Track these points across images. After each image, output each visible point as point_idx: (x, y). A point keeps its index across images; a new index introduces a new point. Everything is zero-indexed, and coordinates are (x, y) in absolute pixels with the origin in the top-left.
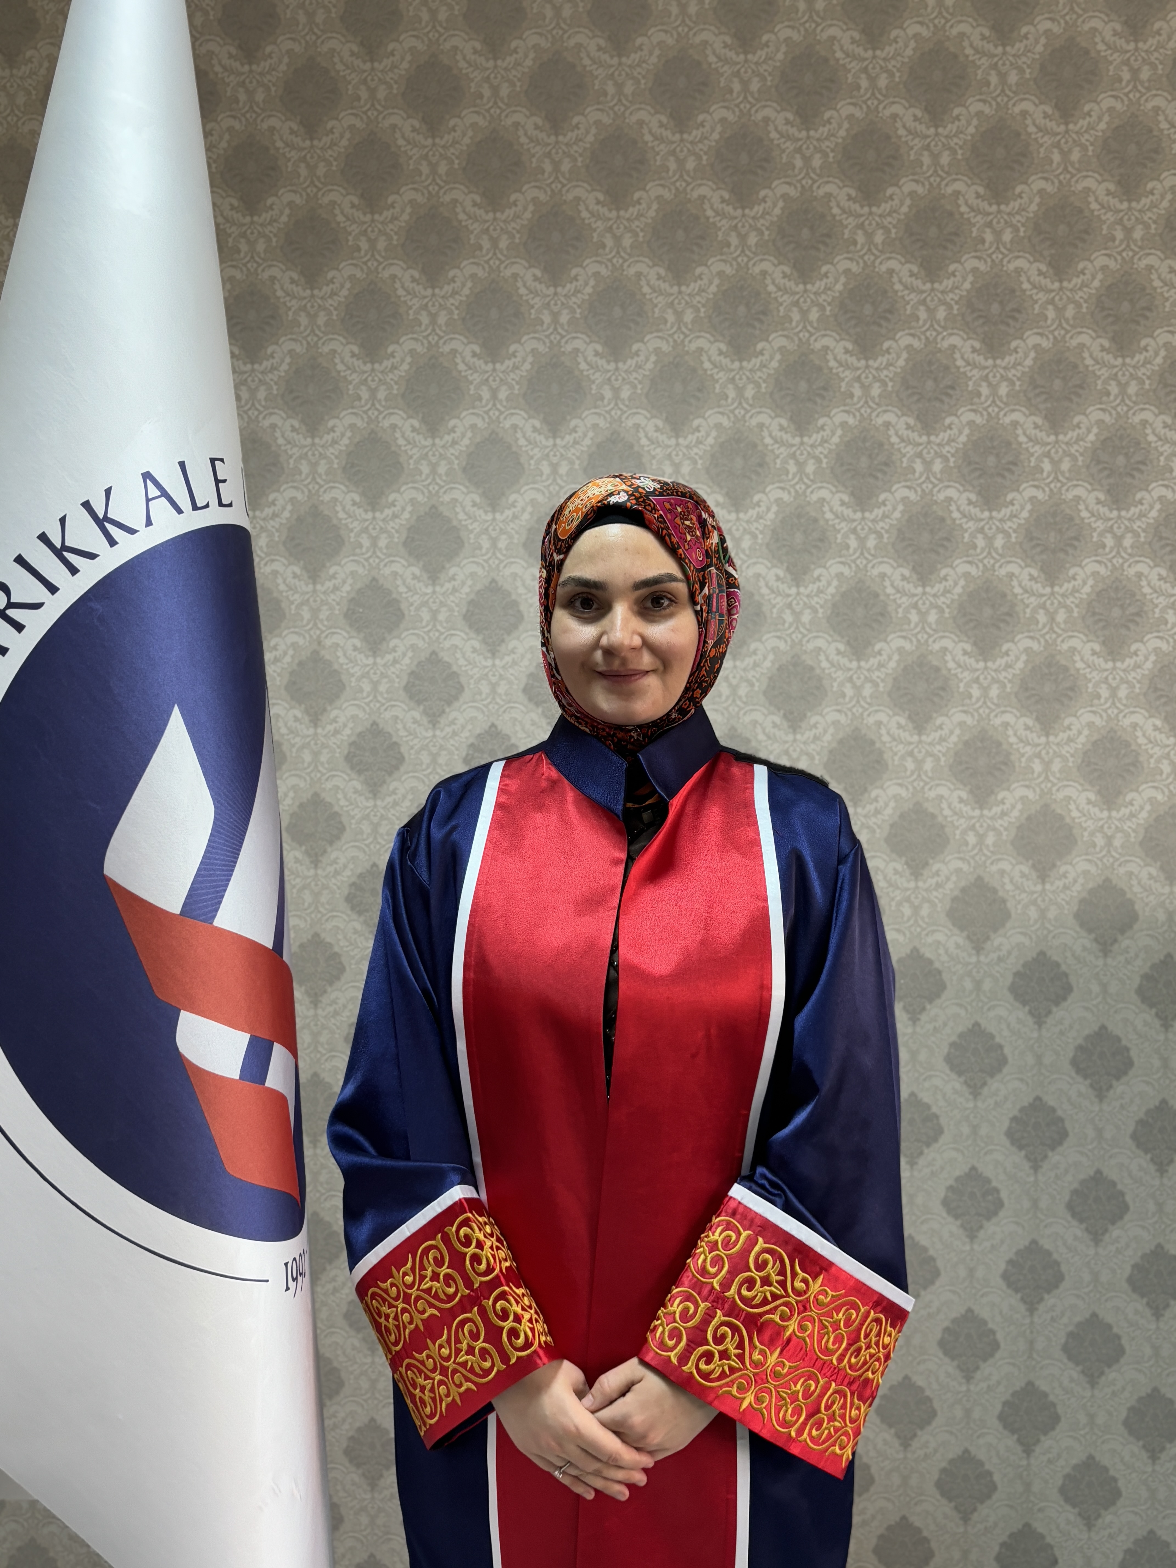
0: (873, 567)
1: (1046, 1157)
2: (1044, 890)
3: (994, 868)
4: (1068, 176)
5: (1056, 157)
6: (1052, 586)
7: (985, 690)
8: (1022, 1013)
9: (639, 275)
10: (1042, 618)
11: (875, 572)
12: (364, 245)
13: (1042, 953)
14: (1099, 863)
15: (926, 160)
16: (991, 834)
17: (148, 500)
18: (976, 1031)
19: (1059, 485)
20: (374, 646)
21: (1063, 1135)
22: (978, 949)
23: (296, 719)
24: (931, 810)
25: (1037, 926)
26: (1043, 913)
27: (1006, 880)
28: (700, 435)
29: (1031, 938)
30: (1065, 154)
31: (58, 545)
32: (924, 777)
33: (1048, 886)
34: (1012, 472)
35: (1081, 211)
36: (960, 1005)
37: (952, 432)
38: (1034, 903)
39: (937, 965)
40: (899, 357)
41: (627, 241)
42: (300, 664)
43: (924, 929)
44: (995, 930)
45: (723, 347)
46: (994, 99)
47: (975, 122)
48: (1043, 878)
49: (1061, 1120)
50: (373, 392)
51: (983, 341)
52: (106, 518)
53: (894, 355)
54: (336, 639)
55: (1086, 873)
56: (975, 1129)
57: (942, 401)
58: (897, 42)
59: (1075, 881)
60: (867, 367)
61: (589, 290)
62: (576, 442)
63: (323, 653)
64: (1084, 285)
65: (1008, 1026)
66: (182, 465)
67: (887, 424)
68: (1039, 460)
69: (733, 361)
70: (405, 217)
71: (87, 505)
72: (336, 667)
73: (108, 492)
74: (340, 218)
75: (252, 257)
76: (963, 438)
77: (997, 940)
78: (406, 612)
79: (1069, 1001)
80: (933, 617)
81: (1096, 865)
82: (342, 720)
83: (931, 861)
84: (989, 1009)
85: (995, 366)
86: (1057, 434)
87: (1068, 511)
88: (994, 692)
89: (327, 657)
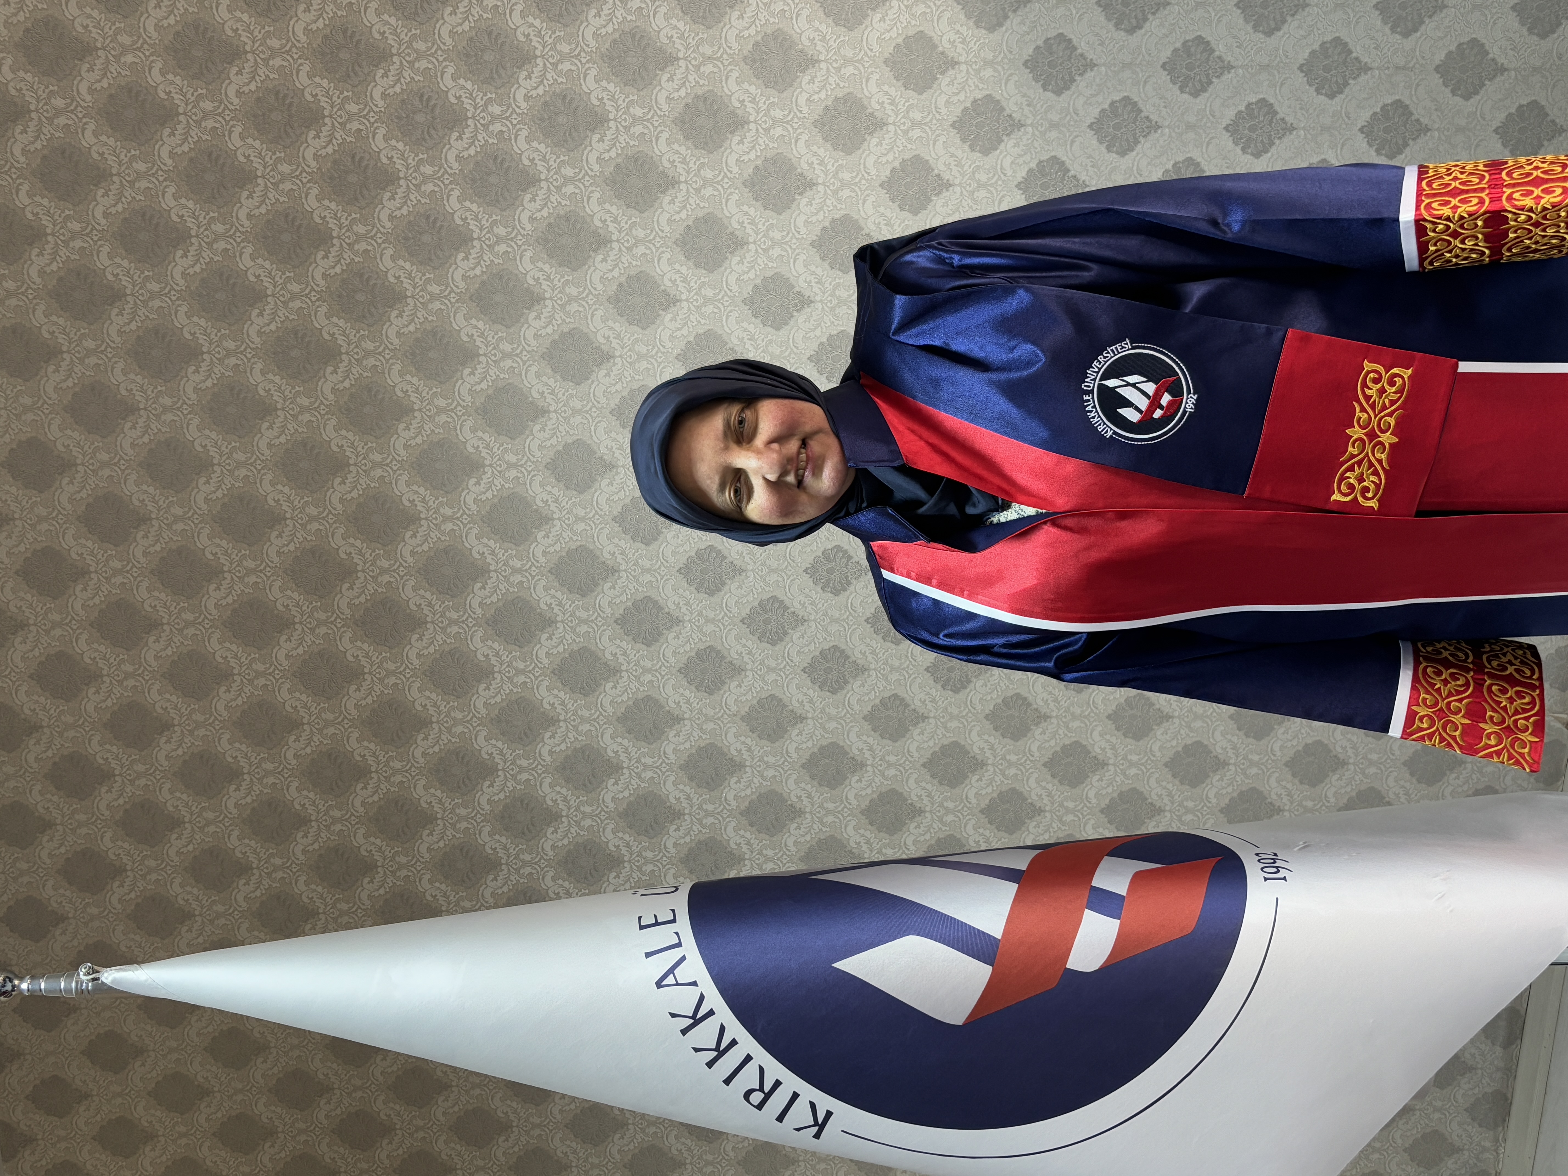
0: (663, 231)
1: (1220, 58)
2: (966, 63)
3: (944, 111)
4: (294, 50)
5: (277, 62)
6: (678, 59)
7: (775, 122)
8: (1081, 83)
9: (406, 446)
10: (708, 68)
11: (667, 229)
12: (392, 680)
13: (1025, 64)
14: (941, 8)
15: (287, 186)
16: (911, 115)
17: (677, 984)
18: (1097, 127)
19: (583, 54)
20: (737, 670)
21: (1199, 39)
22: (1021, 125)
23: (800, 734)
24: (888, 172)
25: (1000, 68)
26: (987, 63)
27: (955, 99)
28: (546, 392)
29: (1011, 75)
30: (274, 53)
31: (715, 1053)
32: (857, 180)
33: (962, 59)
34: (572, 99)
35: (325, 37)
36: (1073, 142)
37: (537, 158)
38: (978, 72)
39: (1033, 165)
40: (469, 209)
41: (377, 457)
42: (752, 731)
43: (1000, 178)
44: (1003, 109)
45: (467, 371)
46: (227, 122)
47: (250, 141)
48: (954, 63)
49: (1185, 43)
50: (519, 672)
51: (451, 129)
52: (693, 1017)
53: (468, 214)
54: (730, 701)
55: (951, 22)
56: (1190, 127)
57: (509, 168)
58: (183, 216)
59: (958, 32)
60: (479, 239)
61: (422, 490)
62: (556, 501)
63: (743, 713)
64: (395, 32)
65: (1093, 96)
66: (648, 955)
67: (532, 219)
68: (560, 73)
69: (479, 363)
70: (365, 646)
71: (684, 1032)
72: (755, 702)
73: (673, 1015)
74: (369, 700)
75: (406, 771)
76: (542, 148)
77: (1011, 107)
78: (708, 644)
79: (1072, 36)
80: (708, 174)
81: (944, 11)
82: (801, 697)
83: (936, 172)
84: (1077, 115)
85: (473, 117)
86: (536, 57)
87: (607, 45)
88: (778, 113)
89: (747, 709)
